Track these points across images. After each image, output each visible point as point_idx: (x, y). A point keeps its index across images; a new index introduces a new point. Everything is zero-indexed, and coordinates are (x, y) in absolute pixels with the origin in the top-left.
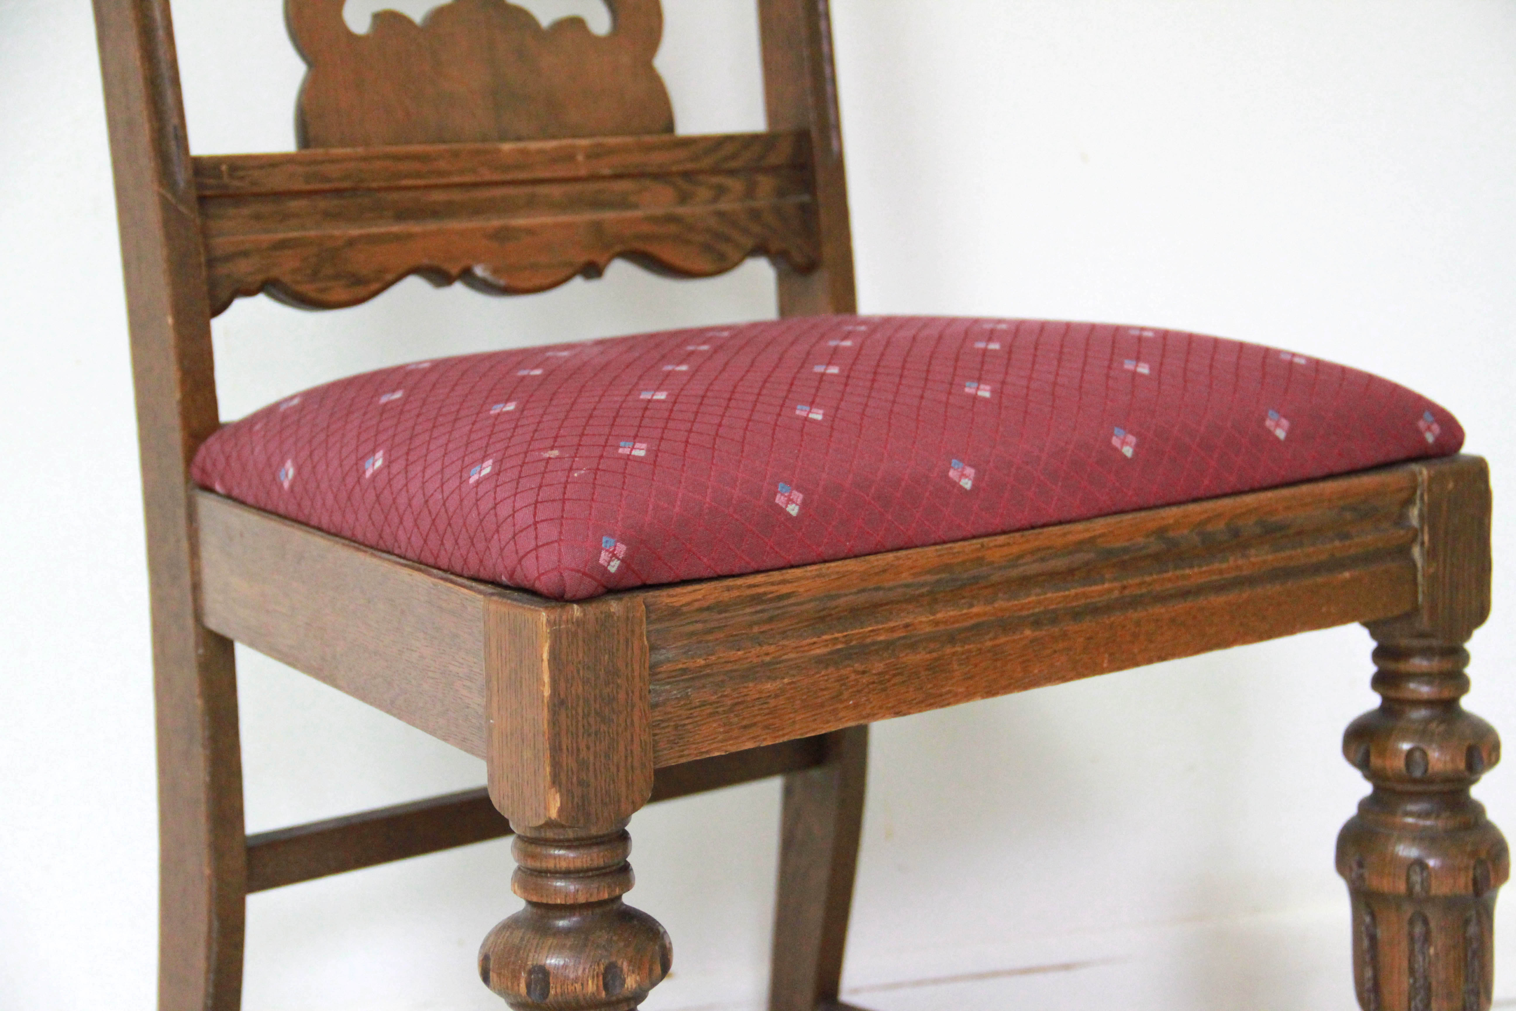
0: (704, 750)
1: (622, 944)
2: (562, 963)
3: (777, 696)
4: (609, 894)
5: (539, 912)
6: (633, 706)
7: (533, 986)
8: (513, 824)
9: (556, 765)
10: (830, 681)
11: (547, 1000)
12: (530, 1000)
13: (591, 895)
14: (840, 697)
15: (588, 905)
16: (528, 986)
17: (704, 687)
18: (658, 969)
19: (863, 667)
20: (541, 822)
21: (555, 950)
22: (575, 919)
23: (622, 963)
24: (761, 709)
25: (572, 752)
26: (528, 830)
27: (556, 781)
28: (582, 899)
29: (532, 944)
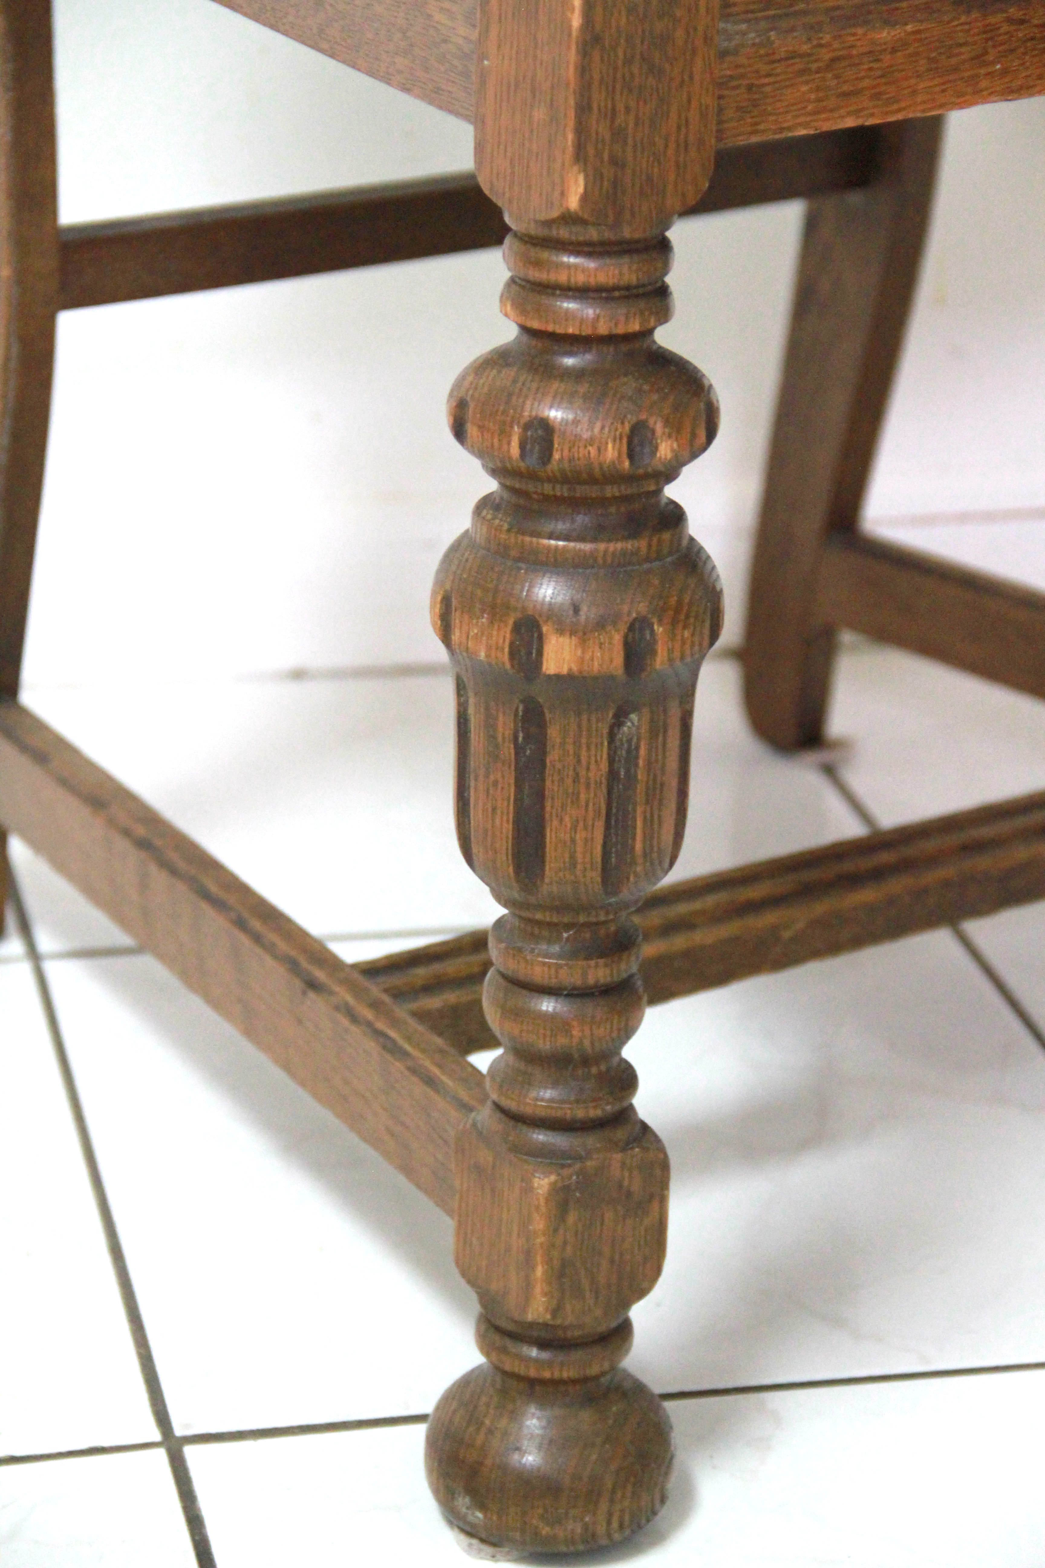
0: (785, 125)
1: (655, 397)
2: (571, 417)
3: (894, 50)
4: (641, 324)
5: (540, 345)
6: (694, 52)
7: (528, 447)
8: (510, 216)
9: (581, 130)
10: (972, 32)
11: (549, 467)
12: (522, 464)
13: (616, 324)
14: (984, 58)
15: (610, 339)
16: (522, 446)
17: (793, 29)
18: (702, 434)
19: (1021, 13)
20: (555, 214)
21: (562, 398)
22: (588, 357)
23: (655, 423)
24: (871, 69)
25: (606, 115)
26: (532, 225)
27: (580, 155)
28: (603, 329)
29: (529, 389)
